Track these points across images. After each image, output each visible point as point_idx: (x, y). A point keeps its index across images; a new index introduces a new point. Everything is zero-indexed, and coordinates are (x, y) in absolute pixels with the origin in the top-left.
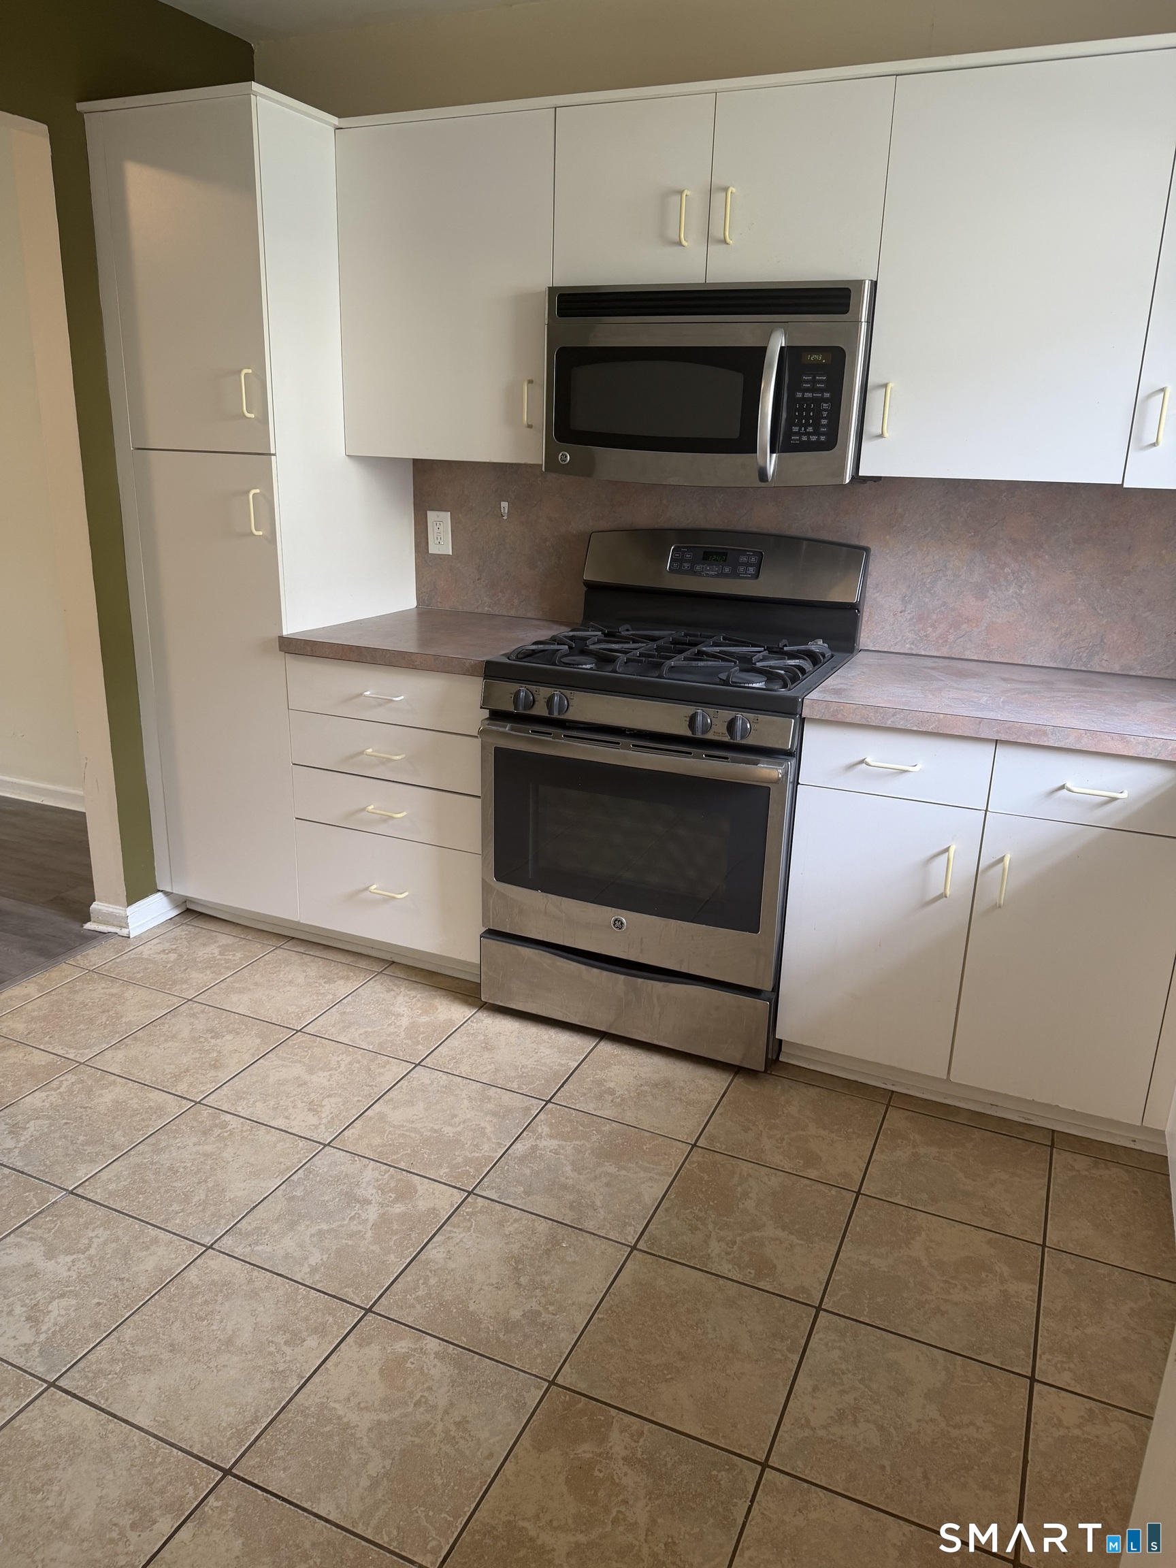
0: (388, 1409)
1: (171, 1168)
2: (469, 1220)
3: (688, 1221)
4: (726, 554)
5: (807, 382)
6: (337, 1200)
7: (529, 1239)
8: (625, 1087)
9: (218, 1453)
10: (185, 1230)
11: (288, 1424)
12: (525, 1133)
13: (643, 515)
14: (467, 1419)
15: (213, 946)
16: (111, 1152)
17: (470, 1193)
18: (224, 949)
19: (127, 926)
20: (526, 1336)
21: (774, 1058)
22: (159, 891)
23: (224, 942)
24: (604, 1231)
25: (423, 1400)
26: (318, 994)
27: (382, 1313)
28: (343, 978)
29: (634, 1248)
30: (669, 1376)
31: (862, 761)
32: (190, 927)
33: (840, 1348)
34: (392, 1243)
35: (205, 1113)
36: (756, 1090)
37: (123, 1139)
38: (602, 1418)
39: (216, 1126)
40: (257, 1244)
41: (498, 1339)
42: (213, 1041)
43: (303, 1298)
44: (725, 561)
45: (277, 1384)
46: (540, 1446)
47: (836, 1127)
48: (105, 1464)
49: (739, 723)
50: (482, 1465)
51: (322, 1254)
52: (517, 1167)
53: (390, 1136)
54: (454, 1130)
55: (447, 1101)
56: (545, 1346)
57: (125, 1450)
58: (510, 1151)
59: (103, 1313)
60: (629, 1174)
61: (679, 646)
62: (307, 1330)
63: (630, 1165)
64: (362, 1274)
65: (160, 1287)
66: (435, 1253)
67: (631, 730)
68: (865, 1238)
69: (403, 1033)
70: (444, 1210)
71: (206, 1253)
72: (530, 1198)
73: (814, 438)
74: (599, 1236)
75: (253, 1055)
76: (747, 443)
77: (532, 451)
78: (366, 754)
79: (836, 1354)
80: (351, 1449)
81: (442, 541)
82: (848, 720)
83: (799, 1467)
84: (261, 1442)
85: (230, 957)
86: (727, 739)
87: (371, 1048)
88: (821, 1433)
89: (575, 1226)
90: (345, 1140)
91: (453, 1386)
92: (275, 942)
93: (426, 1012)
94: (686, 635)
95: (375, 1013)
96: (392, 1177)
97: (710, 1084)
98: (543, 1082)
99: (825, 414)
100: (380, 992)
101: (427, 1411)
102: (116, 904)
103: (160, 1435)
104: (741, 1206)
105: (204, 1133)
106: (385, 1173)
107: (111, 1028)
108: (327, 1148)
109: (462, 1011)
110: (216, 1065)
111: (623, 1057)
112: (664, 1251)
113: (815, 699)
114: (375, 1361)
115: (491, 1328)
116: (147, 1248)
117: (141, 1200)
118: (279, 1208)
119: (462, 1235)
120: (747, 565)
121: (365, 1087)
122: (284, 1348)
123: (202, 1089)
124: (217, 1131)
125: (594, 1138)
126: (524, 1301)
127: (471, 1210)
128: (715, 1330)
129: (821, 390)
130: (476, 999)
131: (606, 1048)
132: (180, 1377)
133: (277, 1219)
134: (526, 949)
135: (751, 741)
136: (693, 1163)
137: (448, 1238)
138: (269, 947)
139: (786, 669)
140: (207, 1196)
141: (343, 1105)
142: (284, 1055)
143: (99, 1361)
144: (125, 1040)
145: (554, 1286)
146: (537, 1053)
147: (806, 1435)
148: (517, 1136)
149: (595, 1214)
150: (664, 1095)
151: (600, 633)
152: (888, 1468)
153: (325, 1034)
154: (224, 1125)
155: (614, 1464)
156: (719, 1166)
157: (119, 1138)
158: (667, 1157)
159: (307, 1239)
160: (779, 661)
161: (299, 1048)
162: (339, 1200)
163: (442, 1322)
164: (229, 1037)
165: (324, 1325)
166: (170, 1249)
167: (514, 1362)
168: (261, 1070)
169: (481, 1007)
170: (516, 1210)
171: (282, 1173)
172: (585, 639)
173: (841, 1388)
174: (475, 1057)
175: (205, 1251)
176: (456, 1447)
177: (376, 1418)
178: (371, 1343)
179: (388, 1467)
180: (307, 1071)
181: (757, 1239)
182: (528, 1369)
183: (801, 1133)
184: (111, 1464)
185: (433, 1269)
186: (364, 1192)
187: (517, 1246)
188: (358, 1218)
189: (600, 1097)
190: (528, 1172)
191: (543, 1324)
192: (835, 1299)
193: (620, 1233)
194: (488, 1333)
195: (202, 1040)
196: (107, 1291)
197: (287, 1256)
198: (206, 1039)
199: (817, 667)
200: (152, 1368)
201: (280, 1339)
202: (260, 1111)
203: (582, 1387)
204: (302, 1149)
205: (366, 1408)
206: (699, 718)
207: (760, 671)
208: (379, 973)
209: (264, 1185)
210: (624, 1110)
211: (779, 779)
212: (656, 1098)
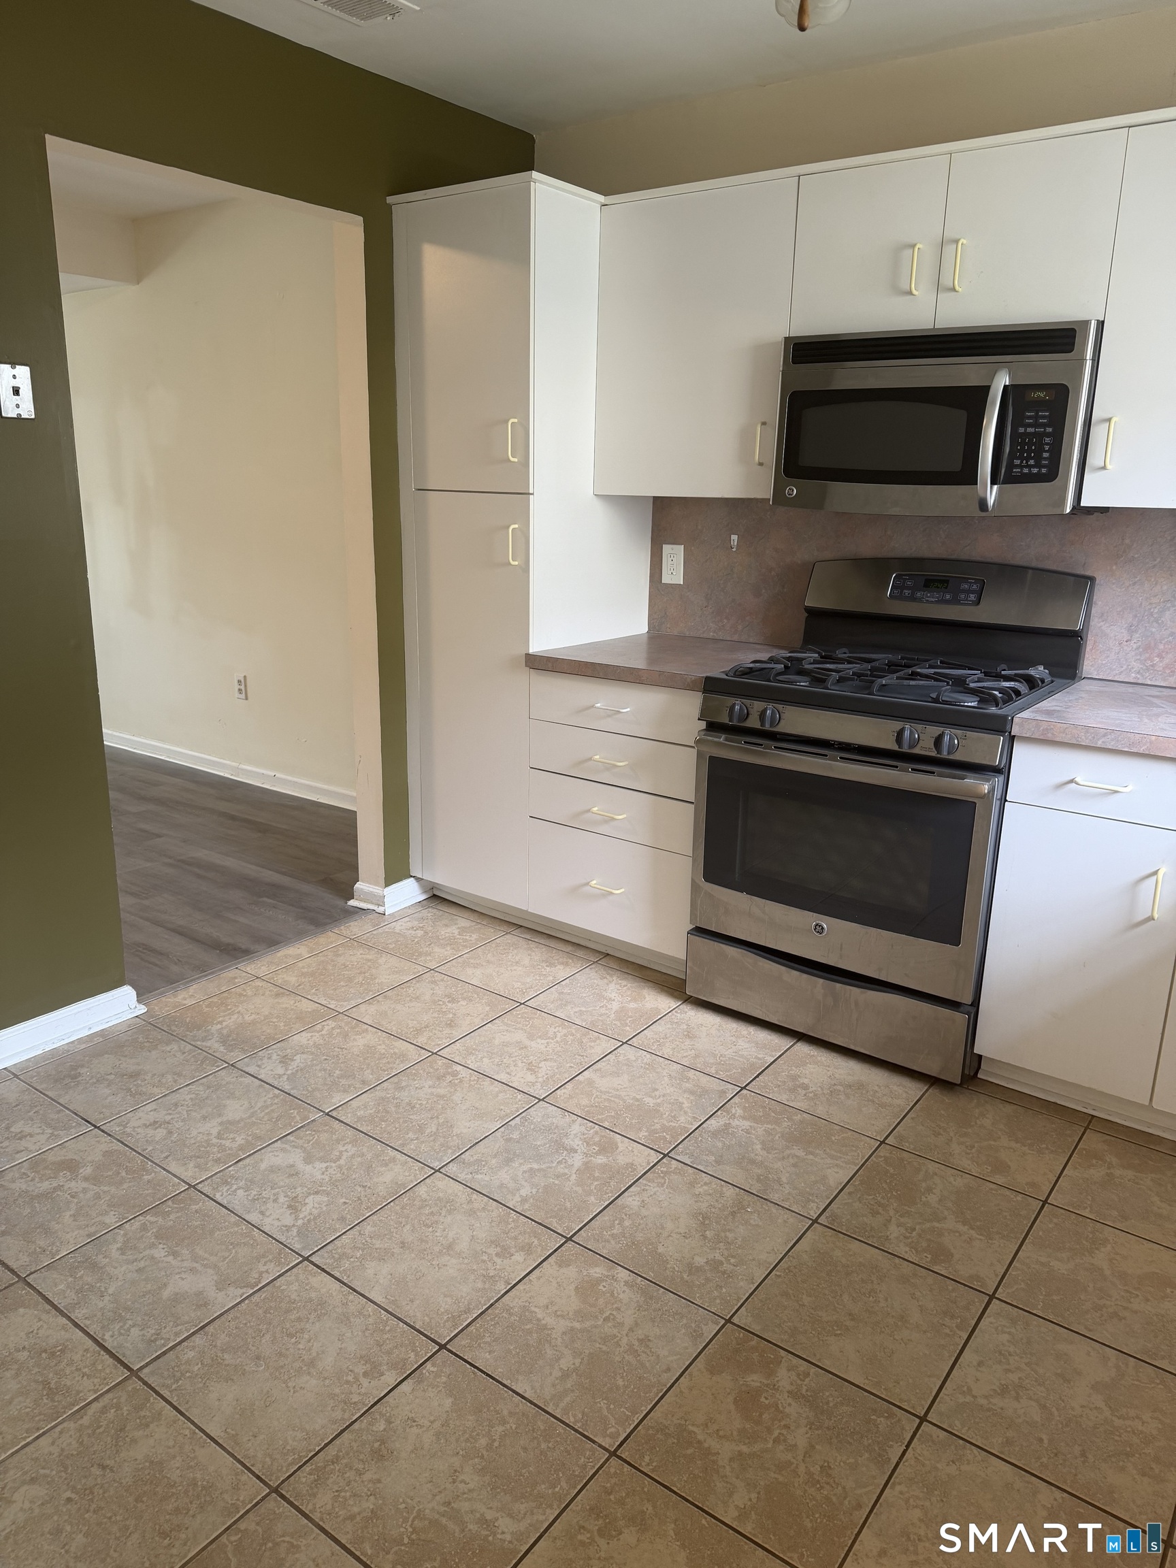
0: (580, 1319)
1: (409, 1104)
2: (663, 1178)
3: (870, 1206)
4: (947, 582)
5: (1030, 417)
6: (548, 1146)
7: (717, 1201)
8: (819, 1085)
9: (436, 1331)
10: (418, 1155)
11: (495, 1318)
12: (719, 1112)
13: (867, 545)
14: (649, 1338)
15: (454, 928)
16: (361, 1086)
17: (665, 1155)
18: (463, 930)
19: (383, 905)
20: (708, 1280)
21: (972, 1074)
22: (411, 876)
23: (463, 925)
24: (788, 1203)
25: (612, 1317)
26: (540, 975)
27: (581, 1243)
28: (563, 964)
29: (815, 1221)
30: (839, 1332)
31: (1072, 781)
32: (436, 910)
33: (1009, 1333)
34: (593, 1187)
35: (440, 1063)
36: (950, 1101)
37: (371, 1076)
38: (772, 1356)
39: (449, 1073)
40: (477, 1173)
41: (682, 1278)
42: (450, 1005)
43: (513, 1221)
44: (946, 588)
45: (487, 1286)
46: (713, 1370)
47: (1029, 1142)
48: (346, 1325)
49: (947, 738)
50: (660, 1376)
51: (532, 1188)
52: (710, 1140)
53: (596, 1099)
54: (655, 1101)
55: (649, 1076)
56: (724, 1290)
57: (361, 1317)
58: (704, 1125)
59: (349, 1210)
60: (816, 1159)
61: (893, 667)
62: (515, 1247)
63: (817, 1151)
64: (565, 1209)
65: (395, 1197)
66: (631, 1201)
67: (840, 743)
68: (1047, 1242)
69: (613, 1015)
70: (641, 1166)
71: (434, 1175)
72: (720, 1167)
73: (1035, 470)
74: (783, 1207)
75: (482, 1019)
76: (968, 476)
77: (762, 487)
78: (594, 760)
79: (1006, 1337)
80: (547, 1346)
81: (674, 571)
82: (1057, 739)
83: (956, 1426)
84: (472, 1328)
85: (467, 938)
86: (934, 754)
87: (584, 1025)
88: (982, 1401)
89: (761, 1195)
90: (557, 1098)
91: (638, 1310)
92: (505, 928)
93: (634, 1000)
94: (903, 658)
95: (590, 996)
96: (596, 1133)
97: (904, 1091)
98: (740, 1070)
99: (1047, 448)
100: (594, 979)
101: (614, 1326)
102: (375, 885)
103: (390, 1310)
104: (924, 1199)
105: (438, 1079)
106: (591, 1129)
107: (366, 986)
108: (541, 1103)
109: (668, 1002)
110: (451, 1024)
111: (819, 1058)
112: (844, 1227)
113: (1025, 719)
114: (572, 1280)
115: (677, 1269)
116: (386, 1165)
117: (383, 1126)
118: (497, 1146)
119: (656, 1189)
120: (969, 592)
121: (576, 1056)
122: (495, 1259)
123: (439, 1043)
124: (449, 1078)
125: (785, 1124)
126: (708, 1251)
127: (665, 1169)
128: (886, 1300)
129: (1044, 426)
130: (682, 993)
131: (803, 1049)
132: (408, 1269)
133: (496, 1155)
134: (730, 947)
135: (958, 756)
136: (881, 1157)
137: (643, 1190)
138: (501, 932)
139: (1001, 691)
140: (438, 1130)
141: (557, 1068)
142: (509, 1022)
143: (343, 1247)
144: (377, 997)
145: (736, 1242)
146: (735, 1045)
147: (967, 1400)
148: (711, 1113)
149: (781, 1188)
150: (857, 1095)
151: (817, 655)
152: (1046, 1441)
153: (544, 1009)
154: (455, 1074)
155: (780, 1395)
156: (905, 1162)
157: (368, 1075)
158: (854, 1149)
159: (520, 1174)
160: (993, 683)
161: (522, 1017)
162: (550, 1146)
163: (633, 1257)
164: (464, 1003)
165: (530, 1245)
166: (405, 1168)
167: (695, 1299)
168: (489, 1033)
169: (686, 1001)
170: (706, 1175)
171: (502, 1118)
172: (800, 660)
173: (1007, 1367)
174: (678, 1043)
175: (434, 1173)
176: (638, 1358)
177: (570, 1325)
178: (569, 1266)
179: (577, 1365)
180: (528, 1038)
181: (936, 1229)
182: (707, 1306)
183: (992, 1143)
184: (350, 1326)
185: (628, 1213)
186: (571, 1142)
187: (705, 1205)
188: (565, 1162)
189: (793, 1090)
190: (720, 1145)
191: (724, 1273)
192: (1010, 1291)
193: (803, 1207)
194: (674, 1273)
195: (441, 1003)
196: (352, 1194)
197: (502, 1186)
198: (444, 1003)
199: (1033, 690)
200: (386, 1258)
201: (492, 1251)
202: (486, 1065)
203: (756, 1328)
204: (520, 1101)
205: (562, 1316)
206: (907, 733)
207: (974, 692)
208: (594, 962)
209: (486, 1126)
210: (815, 1104)
211: (985, 794)
212: (849, 1098)
